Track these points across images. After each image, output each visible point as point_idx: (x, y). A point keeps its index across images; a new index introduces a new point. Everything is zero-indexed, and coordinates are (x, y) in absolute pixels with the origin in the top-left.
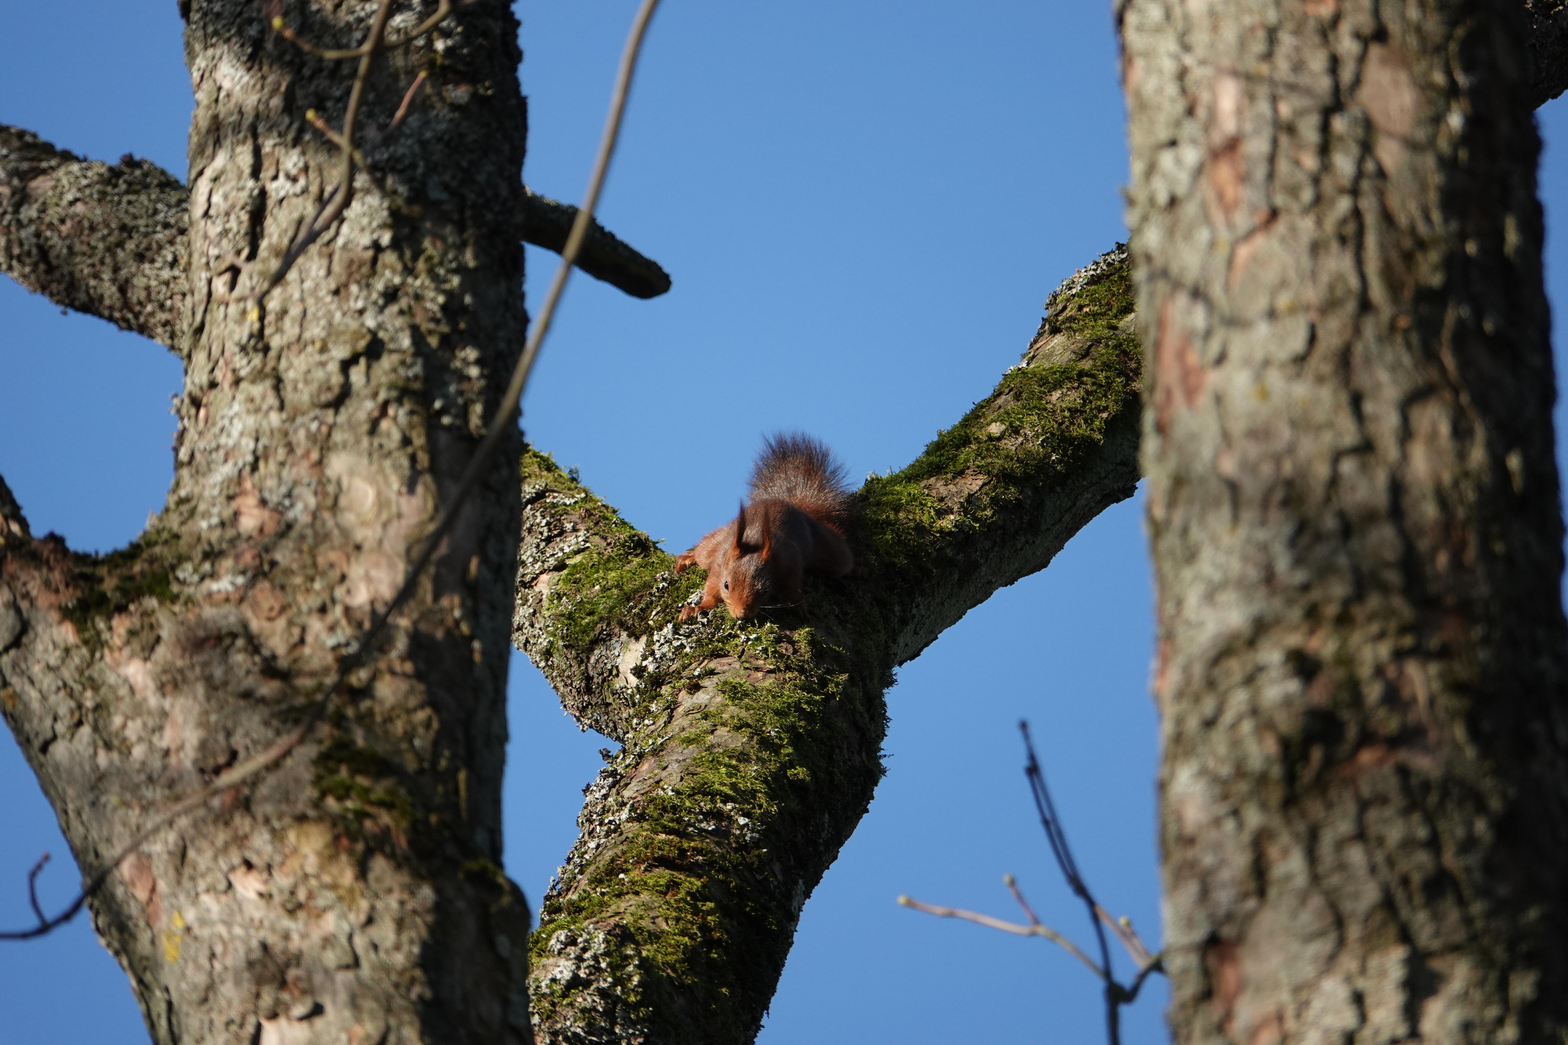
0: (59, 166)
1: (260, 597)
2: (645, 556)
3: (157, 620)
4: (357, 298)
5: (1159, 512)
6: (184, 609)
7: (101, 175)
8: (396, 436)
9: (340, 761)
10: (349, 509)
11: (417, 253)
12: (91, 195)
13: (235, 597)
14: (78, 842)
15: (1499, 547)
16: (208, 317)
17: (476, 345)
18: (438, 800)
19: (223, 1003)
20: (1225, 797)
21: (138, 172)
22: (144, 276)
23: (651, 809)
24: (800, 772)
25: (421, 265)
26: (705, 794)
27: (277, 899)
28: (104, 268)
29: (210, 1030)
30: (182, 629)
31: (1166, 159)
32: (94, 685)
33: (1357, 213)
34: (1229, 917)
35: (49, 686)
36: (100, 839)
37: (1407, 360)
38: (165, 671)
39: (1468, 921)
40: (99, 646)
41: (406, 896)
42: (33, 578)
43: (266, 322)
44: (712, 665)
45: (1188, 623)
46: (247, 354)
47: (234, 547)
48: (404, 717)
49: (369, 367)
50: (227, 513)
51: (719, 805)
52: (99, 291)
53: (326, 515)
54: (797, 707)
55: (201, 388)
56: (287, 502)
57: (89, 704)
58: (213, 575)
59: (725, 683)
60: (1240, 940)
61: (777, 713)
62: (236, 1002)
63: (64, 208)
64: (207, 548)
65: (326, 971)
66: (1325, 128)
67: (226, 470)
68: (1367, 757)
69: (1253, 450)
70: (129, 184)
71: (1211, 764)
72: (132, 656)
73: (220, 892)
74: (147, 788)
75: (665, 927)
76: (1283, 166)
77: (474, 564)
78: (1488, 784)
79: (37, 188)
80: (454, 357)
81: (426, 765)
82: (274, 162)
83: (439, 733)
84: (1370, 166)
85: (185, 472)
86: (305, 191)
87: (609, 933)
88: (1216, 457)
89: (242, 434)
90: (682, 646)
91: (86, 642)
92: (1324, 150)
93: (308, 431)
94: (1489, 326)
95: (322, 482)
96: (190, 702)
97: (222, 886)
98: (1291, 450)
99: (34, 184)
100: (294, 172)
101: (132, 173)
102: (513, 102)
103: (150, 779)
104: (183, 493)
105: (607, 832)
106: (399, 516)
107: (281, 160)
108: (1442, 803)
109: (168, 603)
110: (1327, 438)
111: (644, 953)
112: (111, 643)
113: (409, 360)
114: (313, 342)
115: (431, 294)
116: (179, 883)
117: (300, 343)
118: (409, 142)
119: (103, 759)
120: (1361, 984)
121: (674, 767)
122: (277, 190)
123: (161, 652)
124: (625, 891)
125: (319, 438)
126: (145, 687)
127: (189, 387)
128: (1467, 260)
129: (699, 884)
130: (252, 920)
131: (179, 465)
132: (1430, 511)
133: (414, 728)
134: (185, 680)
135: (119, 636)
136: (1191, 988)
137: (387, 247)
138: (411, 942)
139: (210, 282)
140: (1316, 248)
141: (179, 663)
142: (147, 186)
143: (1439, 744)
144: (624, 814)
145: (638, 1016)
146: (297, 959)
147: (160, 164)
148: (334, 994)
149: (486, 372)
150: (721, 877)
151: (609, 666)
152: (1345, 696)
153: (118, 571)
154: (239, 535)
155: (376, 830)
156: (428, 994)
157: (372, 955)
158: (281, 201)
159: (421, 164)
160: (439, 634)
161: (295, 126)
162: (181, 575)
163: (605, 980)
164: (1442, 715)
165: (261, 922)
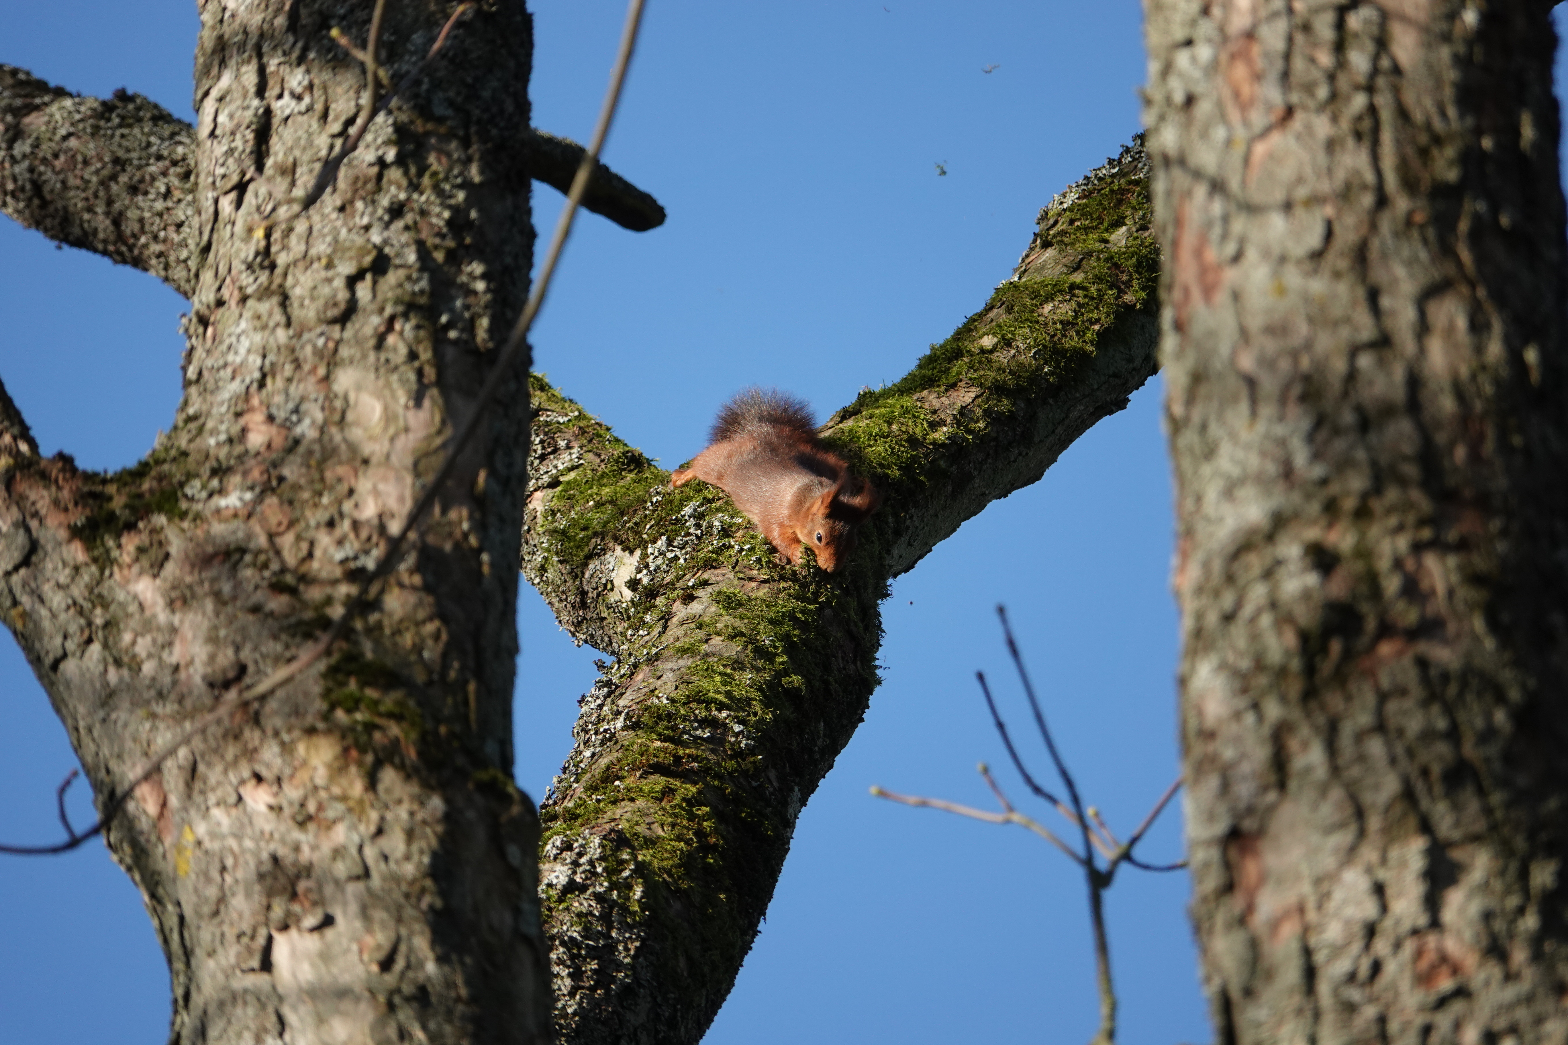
0: (52, 101)
1: (268, 512)
2: (639, 472)
3: (166, 537)
4: (363, 214)
5: (1178, 410)
6: (192, 526)
7: (94, 110)
8: (403, 350)
9: (349, 674)
10: (357, 423)
11: (422, 170)
12: (84, 129)
13: (243, 512)
14: (89, 759)
15: (1517, 440)
16: (215, 237)
17: (482, 259)
18: (447, 711)
19: (235, 916)
20: (1244, 691)
21: (131, 106)
22: (138, 208)
23: (646, 718)
24: (796, 680)
25: (426, 181)
26: (700, 702)
27: (287, 811)
28: (98, 202)
29: (222, 943)
30: (191, 546)
31: (1182, 59)
32: (104, 602)
33: (1372, 110)
34: (1250, 810)
35: (59, 604)
36: (112, 755)
37: (1423, 255)
38: (174, 588)
39: (1488, 811)
40: (108, 564)
41: (415, 807)
42: (42, 497)
43: (272, 239)
44: (706, 576)
45: (1208, 520)
46: (254, 272)
47: (242, 463)
48: (413, 629)
49: (375, 283)
50: (235, 430)
51: (714, 712)
52: (93, 224)
53: (334, 430)
54: (792, 616)
55: (208, 307)
56: (294, 418)
57: (99, 621)
58: (221, 491)
59: (719, 593)
60: (1261, 832)
61: (771, 622)
62: (247, 914)
63: (57, 143)
64: (215, 464)
65: (337, 883)
66: (1340, 25)
67: (236, 387)
68: (1386, 649)
69: (1271, 346)
70: (123, 118)
71: (1231, 658)
72: (141, 573)
73: (230, 806)
74: (157, 703)
75: (660, 832)
76: (1299, 64)
77: (482, 477)
78: (1507, 675)
79: (31, 124)
80: (460, 271)
81: (435, 677)
82: (280, 80)
83: (449, 645)
84: (1385, 63)
85: (193, 390)
86: (310, 109)
87: (604, 838)
88: (1234, 353)
89: (249, 351)
90: (676, 558)
91: (95, 560)
92: (1340, 47)
93: (315, 346)
94: (1505, 221)
95: (330, 397)
96: (199, 617)
97: (233, 799)
98: (1308, 345)
99: (27, 120)
100: (299, 90)
101: (125, 107)
102: (519, 18)
103: (161, 696)
104: (191, 411)
105: (602, 741)
106: (407, 430)
107: (286, 78)
108: (1461, 695)
109: (177, 520)
110: (1345, 333)
111: (640, 858)
112: (120, 560)
113: (415, 275)
114: (319, 259)
115: (437, 210)
116: (189, 797)
117: (307, 261)
118: (414, 59)
119: (113, 675)
120: (1382, 875)
121: (669, 677)
122: (282, 109)
123: (170, 569)
124: (621, 797)
125: (326, 353)
126: (155, 604)
127: (197, 306)
128: (1483, 153)
129: (694, 790)
130: (262, 833)
131: (187, 384)
132: (1447, 404)
133: (423, 640)
134: (194, 596)
135: (128, 554)
136: (1212, 881)
137: (392, 163)
138: (422, 852)
139: (216, 201)
140: (1331, 145)
141: (188, 579)
142: (140, 120)
143: (1458, 636)
144: (620, 723)
145: (634, 920)
146: (307, 870)
147: (152, 98)
148: (345, 904)
149: (492, 286)
150: (716, 783)
151: (604, 581)
152: (1364, 589)
153: (127, 489)
154: (247, 451)
155: (386, 741)
156: (439, 903)
157: (383, 866)
158: (287, 119)
159: (426, 80)
160: (448, 547)
161: (300, 45)
162: (189, 491)
163: (601, 885)
164: (1461, 607)
165: (271, 834)
